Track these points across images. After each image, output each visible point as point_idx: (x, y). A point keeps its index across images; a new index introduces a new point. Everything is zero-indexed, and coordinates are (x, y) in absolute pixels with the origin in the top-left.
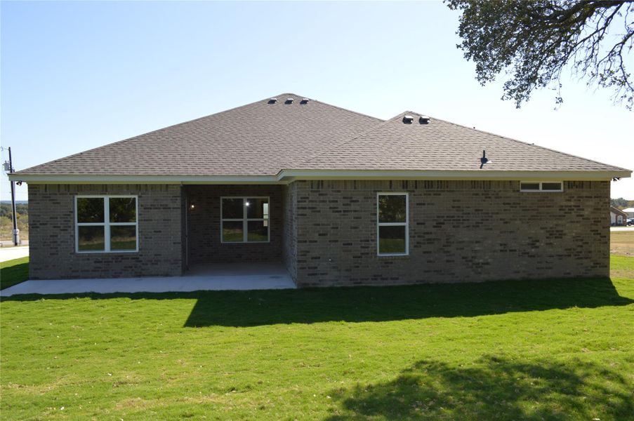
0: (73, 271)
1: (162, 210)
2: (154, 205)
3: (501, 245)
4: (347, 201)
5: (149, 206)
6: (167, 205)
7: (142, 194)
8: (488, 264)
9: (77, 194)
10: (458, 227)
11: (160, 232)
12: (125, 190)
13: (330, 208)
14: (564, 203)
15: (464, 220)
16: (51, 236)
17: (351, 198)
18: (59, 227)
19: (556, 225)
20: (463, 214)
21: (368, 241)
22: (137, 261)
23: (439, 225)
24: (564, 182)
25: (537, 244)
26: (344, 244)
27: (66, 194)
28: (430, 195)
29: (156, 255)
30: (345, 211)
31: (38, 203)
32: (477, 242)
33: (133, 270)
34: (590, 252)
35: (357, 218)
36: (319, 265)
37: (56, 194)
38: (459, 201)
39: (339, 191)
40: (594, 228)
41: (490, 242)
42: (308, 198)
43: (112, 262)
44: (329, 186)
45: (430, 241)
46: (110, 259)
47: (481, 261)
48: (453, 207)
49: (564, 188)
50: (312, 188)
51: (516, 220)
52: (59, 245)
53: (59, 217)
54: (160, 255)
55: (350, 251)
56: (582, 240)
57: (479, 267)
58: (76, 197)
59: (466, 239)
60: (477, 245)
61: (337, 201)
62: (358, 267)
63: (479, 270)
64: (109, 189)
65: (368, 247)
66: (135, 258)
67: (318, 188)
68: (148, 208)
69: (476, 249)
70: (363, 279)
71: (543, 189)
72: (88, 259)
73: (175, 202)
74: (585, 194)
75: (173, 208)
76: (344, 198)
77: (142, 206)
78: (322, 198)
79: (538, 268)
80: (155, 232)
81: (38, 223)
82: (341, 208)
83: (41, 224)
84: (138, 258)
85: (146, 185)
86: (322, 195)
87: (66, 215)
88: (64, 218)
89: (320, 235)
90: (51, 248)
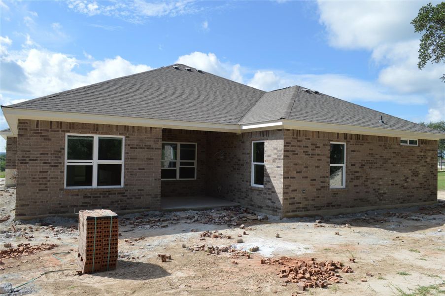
0: (62, 207)
1: (146, 149)
2: (140, 145)
3: (392, 180)
4: (313, 147)
5: (135, 146)
6: (150, 146)
7: (129, 134)
8: (385, 193)
9: (68, 132)
10: (372, 168)
11: (144, 169)
12: (115, 130)
13: (304, 152)
14: (419, 154)
15: (374, 163)
16: (40, 172)
17: (316, 145)
18: (50, 163)
19: (416, 168)
20: (374, 159)
21: (325, 177)
22: (123, 196)
23: (362, 167)
24: (419, 140)
25: (408, 180)
26: (311, 180)
27: (58, 131)
28: (358, 144)
29: (139, 190)
30: (312, 155)
31: (29, 139)
32: (381, 179)
33: (118, 204)
34: (430, 185)
35: (319, 160)
36: (296, 196)
37: (48, 131)
38: (372, 150)
39: (309, 139)
40: (432, 170)
41: (387, 178)
42: (290, 143)
43: (100, 197)
44: (303, 135)
45: (358, 178)
46: (98, 195)
47: (382, 192)
48: (370, 154)
49: (419, 144)
50: (293, 135)
51: (398, 164)
52: (49, 181)
53: (49, 153)
54: (143, 190)
55: (315, 185)
56: (426, 178)
57: (381, 196)
58: (67, 134)
59: (376, 177)
60: (381, 180)
61: (307, 147)
62: (319, 197)
63: (381, 198)
64: (100, 129)
65: (325, 182)
66: (121, 193)
67: (297, 136)
68: (134, 148)
69: (381, 183)
70: (321, 206)
71: (410, 144)
72: (77, 195)
73: (157, 143)
74: (428, 148)
75: (156, 149)
76: (312, 144)
77: (129, 145)
78: (299, 144)
79: (408, 196)
80: (139, 169)
81: (28, 159)
82: (310, 152)
83: (30, 160)
84: (124, 193)
85: (133, 127)
86: (299, 141)
87: (57, 151)
88: (55, 154)
89: (297, 172)
90: (40, 184)
